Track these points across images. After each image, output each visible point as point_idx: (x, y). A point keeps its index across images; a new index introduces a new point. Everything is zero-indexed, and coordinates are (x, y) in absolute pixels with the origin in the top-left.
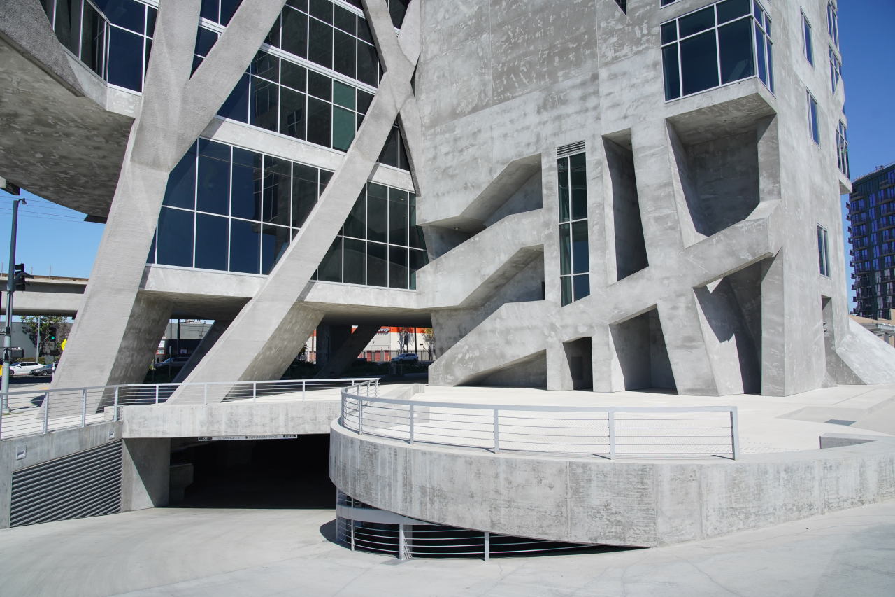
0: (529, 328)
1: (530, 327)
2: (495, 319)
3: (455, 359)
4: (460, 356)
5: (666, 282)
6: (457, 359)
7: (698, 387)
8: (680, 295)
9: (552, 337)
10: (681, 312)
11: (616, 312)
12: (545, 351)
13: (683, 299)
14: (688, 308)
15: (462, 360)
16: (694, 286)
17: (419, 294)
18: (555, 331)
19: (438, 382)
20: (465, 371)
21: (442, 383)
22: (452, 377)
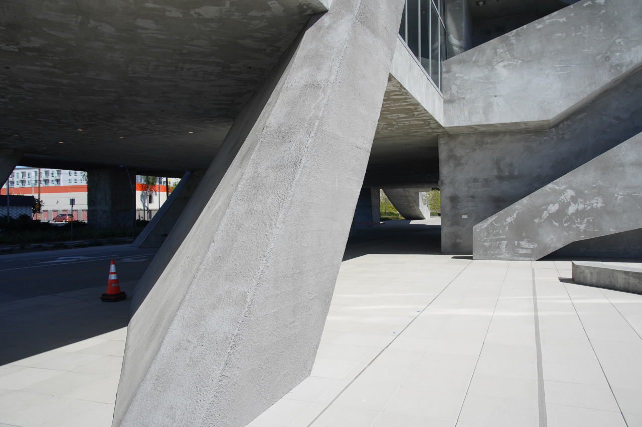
3: (541, 212)
4: (553, 208)
6: (545, 214)
19: (496, 252)
20: (566, 234)
21: (507, 255)
22: (532, 244)
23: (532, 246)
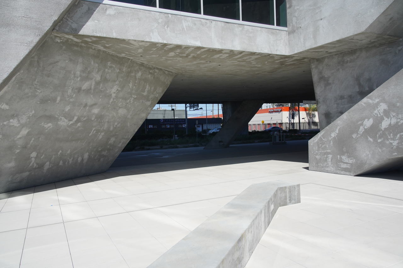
3: (358, 128)
4: (368, 123)
6: (361, 129)
15: (373, 131)
17: (292, 33)
19: (324, 165)
20: (380, 150)
21: (332, 168)
22: (351, 159)
23: (351, 161)
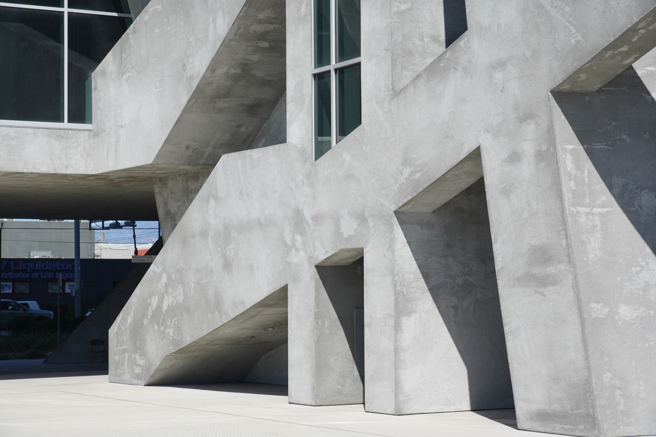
0: (260, 224)
1: (263, 221)
2: (208, 201)
3: (147, 310)
4: (155, 301)
5: (498, 76)
6: (150, 313)
7: (556, 407)
8: (526, 117)
9: (297, 250)
10: (527, 168)
11: (407, 172)
12: (285, 289)
13: (530, 130)
14: (540, 156)
15: (158, 314)
16: (554, 84)
17: (96, 134)
18: (303, 233)
19: (122, 371)
20: (162, 343)
21: (129, 376)
22: (142, 359)
23: (142, 363)
